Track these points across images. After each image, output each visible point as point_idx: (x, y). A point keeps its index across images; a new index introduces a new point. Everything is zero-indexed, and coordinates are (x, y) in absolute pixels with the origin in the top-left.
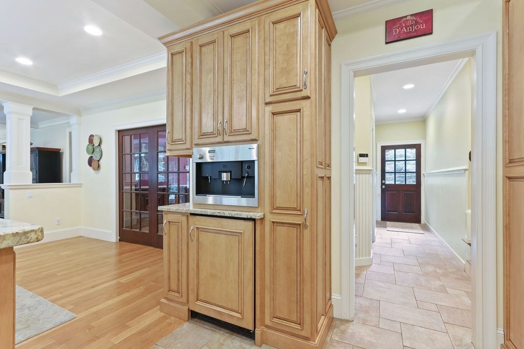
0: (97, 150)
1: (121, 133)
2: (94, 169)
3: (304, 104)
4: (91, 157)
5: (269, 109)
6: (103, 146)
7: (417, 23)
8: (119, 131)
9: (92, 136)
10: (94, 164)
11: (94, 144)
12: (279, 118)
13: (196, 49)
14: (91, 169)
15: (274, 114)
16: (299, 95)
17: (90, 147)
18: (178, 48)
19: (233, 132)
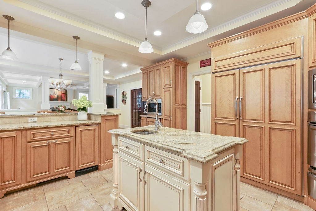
0: (125, 97)
1: (133, 91)
2: (124, 104)
3: (171, 89)
4: (123, 99)
5: (164, 90)
6: (127, 95)
7: (207, 62)
8: (132, 90)
9: (123, 92)
10: (124, 102)
11: (124, 95)
12: (166, 92)
13: (149, 72)
14: (123, 103)
15: (165, 91)
16: (170, 87)
17: (123, 96)
18: (144, 72)
19: (157, 96)
